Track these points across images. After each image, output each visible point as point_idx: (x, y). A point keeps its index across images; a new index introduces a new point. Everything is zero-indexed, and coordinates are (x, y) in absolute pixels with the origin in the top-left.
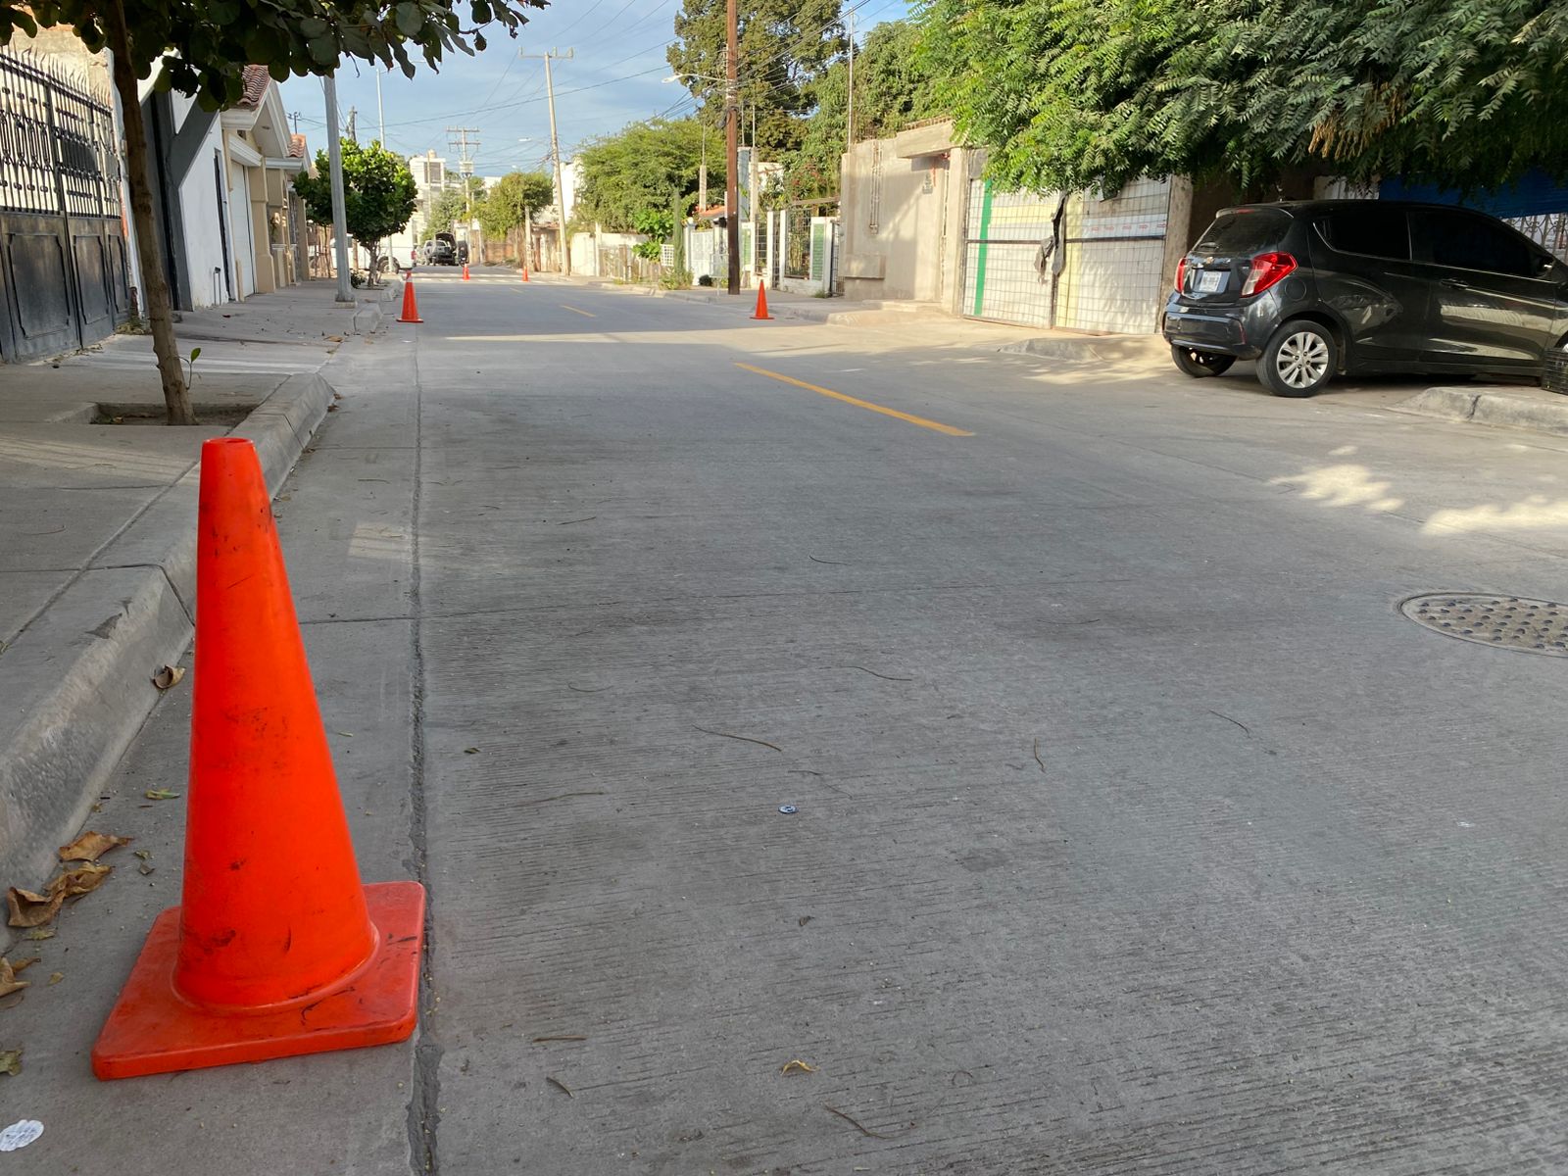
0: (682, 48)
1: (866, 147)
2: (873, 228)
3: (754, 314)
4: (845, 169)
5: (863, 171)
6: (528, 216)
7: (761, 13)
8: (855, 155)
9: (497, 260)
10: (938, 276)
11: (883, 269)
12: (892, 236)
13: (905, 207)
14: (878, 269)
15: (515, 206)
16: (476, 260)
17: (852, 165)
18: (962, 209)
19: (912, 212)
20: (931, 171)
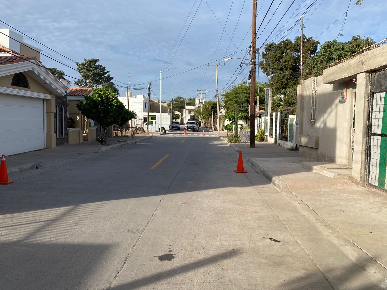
0: (264, 62)
1: (309, 81)
2: (313, 121)
3: (236, 169)
4: (299, 92)
5: (308, 92)
6: (213, 114)
7: (290, 50)
8: (304, 85)
9: (208, 126)
10: (350, 152)
11: (317, 143)
12: (322, 126)
13: (329, 110)
14: (314, 143)
15: (209, 111)
16: (203, 126)
17: (303, 90)
18: (366, 112)
19: (333, 114)
20: (344, 91)
